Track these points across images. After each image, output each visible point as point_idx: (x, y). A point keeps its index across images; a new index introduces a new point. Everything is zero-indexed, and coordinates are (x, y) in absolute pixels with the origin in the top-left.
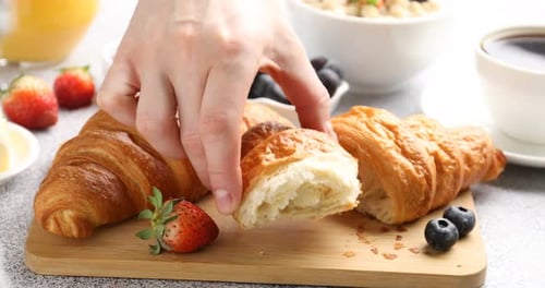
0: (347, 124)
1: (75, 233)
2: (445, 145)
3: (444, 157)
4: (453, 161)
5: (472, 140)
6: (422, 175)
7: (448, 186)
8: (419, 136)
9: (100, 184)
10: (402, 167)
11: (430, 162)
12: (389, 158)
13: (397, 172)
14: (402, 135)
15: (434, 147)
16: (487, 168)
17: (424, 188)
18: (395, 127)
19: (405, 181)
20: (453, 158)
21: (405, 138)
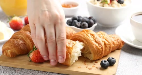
0: (81, 34)
1: (10, 56)
2: (107, 39)
3: (107, 43)
4: (109, 44)
5: (115, 38)
6: (100, 47)
7: (108, 50)
8: (100, 37)
9: (18, 44)
10: (95, 45)
11: (103, 44)
12: (92, 43)
13: (94, 47)
14: (95, 37)
15: (104, 40)
16: (119, 46)
17: (101, 51)
18: (94, 35)
19: (96, 49)
20: (109, 43)
21: (96, 38)
